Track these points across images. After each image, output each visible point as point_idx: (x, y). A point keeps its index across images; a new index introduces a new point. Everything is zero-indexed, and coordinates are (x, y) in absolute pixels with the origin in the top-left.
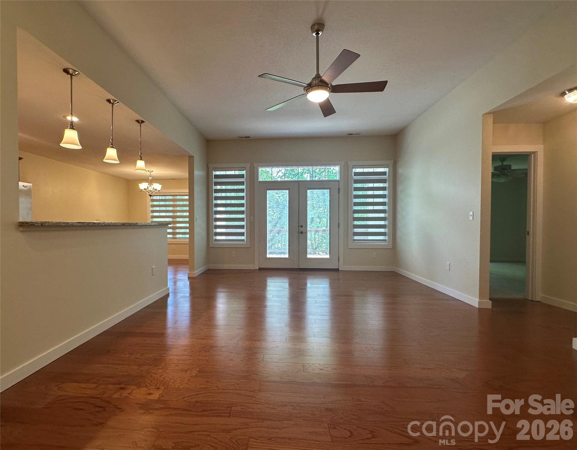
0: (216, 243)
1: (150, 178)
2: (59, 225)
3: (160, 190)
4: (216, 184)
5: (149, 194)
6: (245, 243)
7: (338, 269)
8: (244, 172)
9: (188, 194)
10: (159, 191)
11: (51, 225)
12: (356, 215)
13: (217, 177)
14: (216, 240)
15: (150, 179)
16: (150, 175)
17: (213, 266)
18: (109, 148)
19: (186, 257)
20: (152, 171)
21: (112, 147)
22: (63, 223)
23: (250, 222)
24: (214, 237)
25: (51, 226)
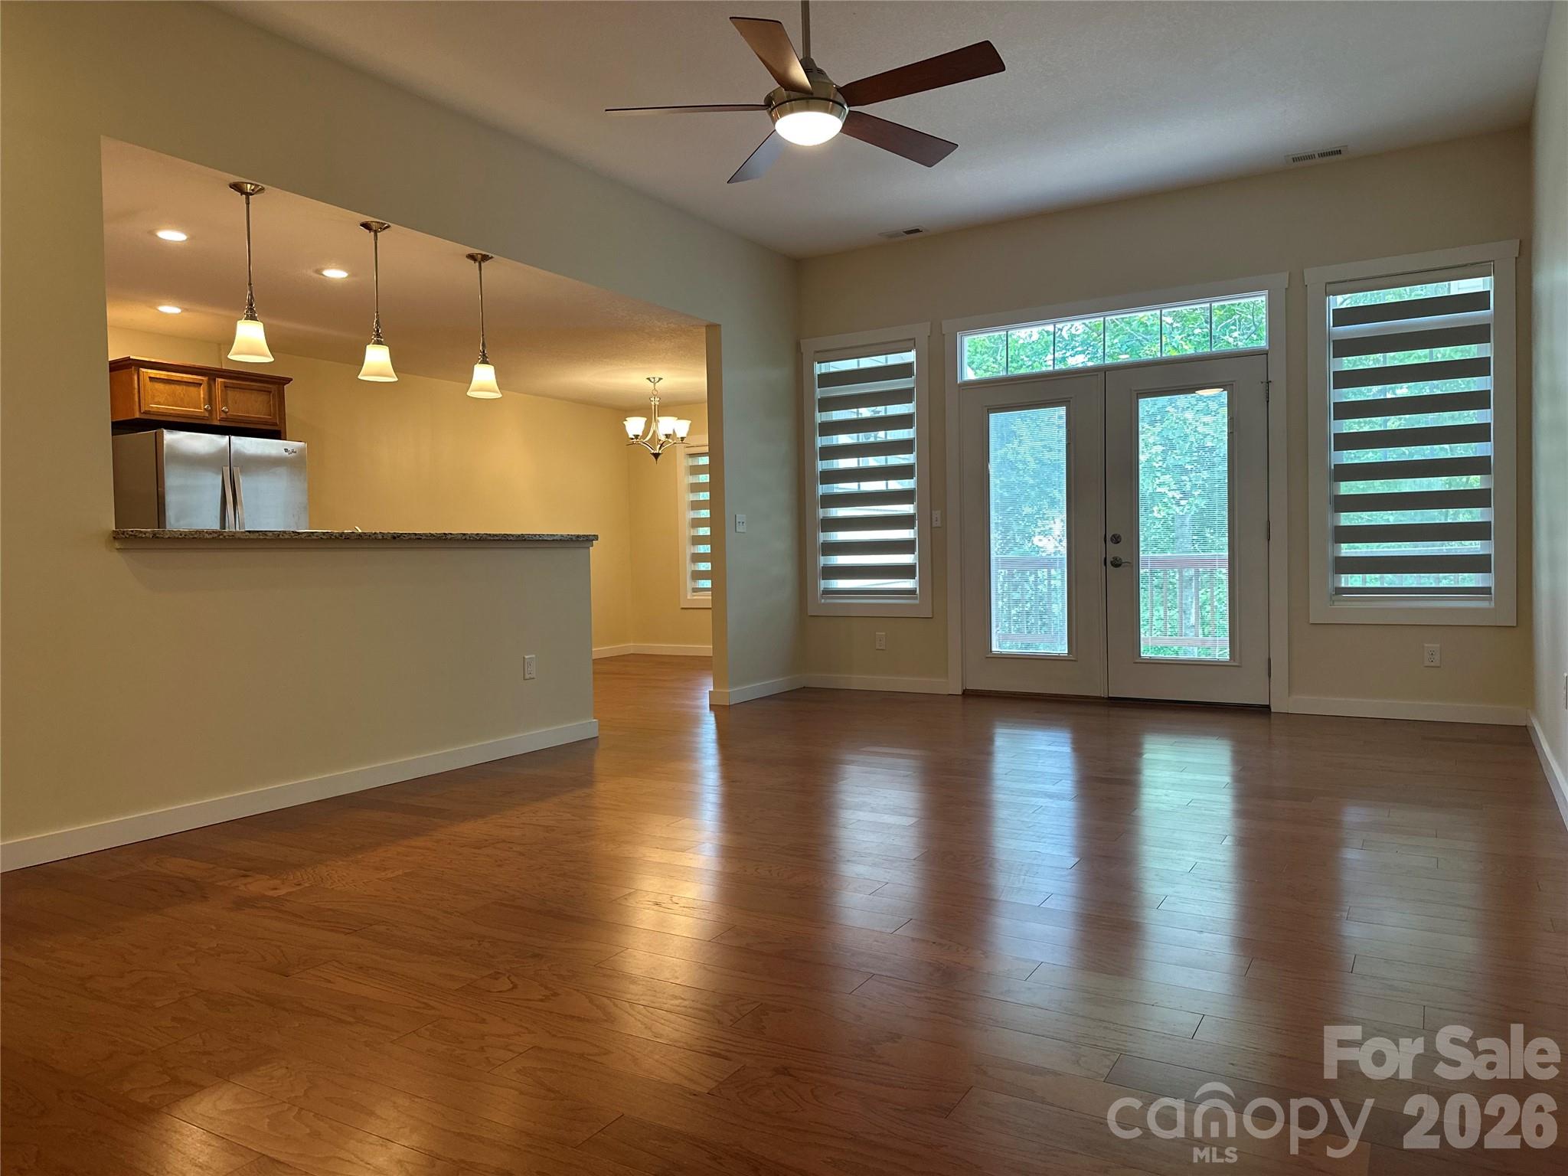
0: (829, 601)
1: (655, 402)
2: (196, 536)
3: (684, 435)
4: (828, 404)
5: (653, 451)
6: (917, 602)
7: (1268, 707)
8: (910, 357)
9: (706, 449)
10: (682, 439)
11: (177, 536)
12: (1347, 488)
13: (828, 379)
14: (828, 592)
15: (653, 403)
16: (655, 393)
17: (816, 678)
18: (371, 345)
19: (706, 649)
20: (660, 379)
21: (379, 343)
22: (207, 532)
23: (931, 527)
24: (823, 584)
25: (178, 538)
